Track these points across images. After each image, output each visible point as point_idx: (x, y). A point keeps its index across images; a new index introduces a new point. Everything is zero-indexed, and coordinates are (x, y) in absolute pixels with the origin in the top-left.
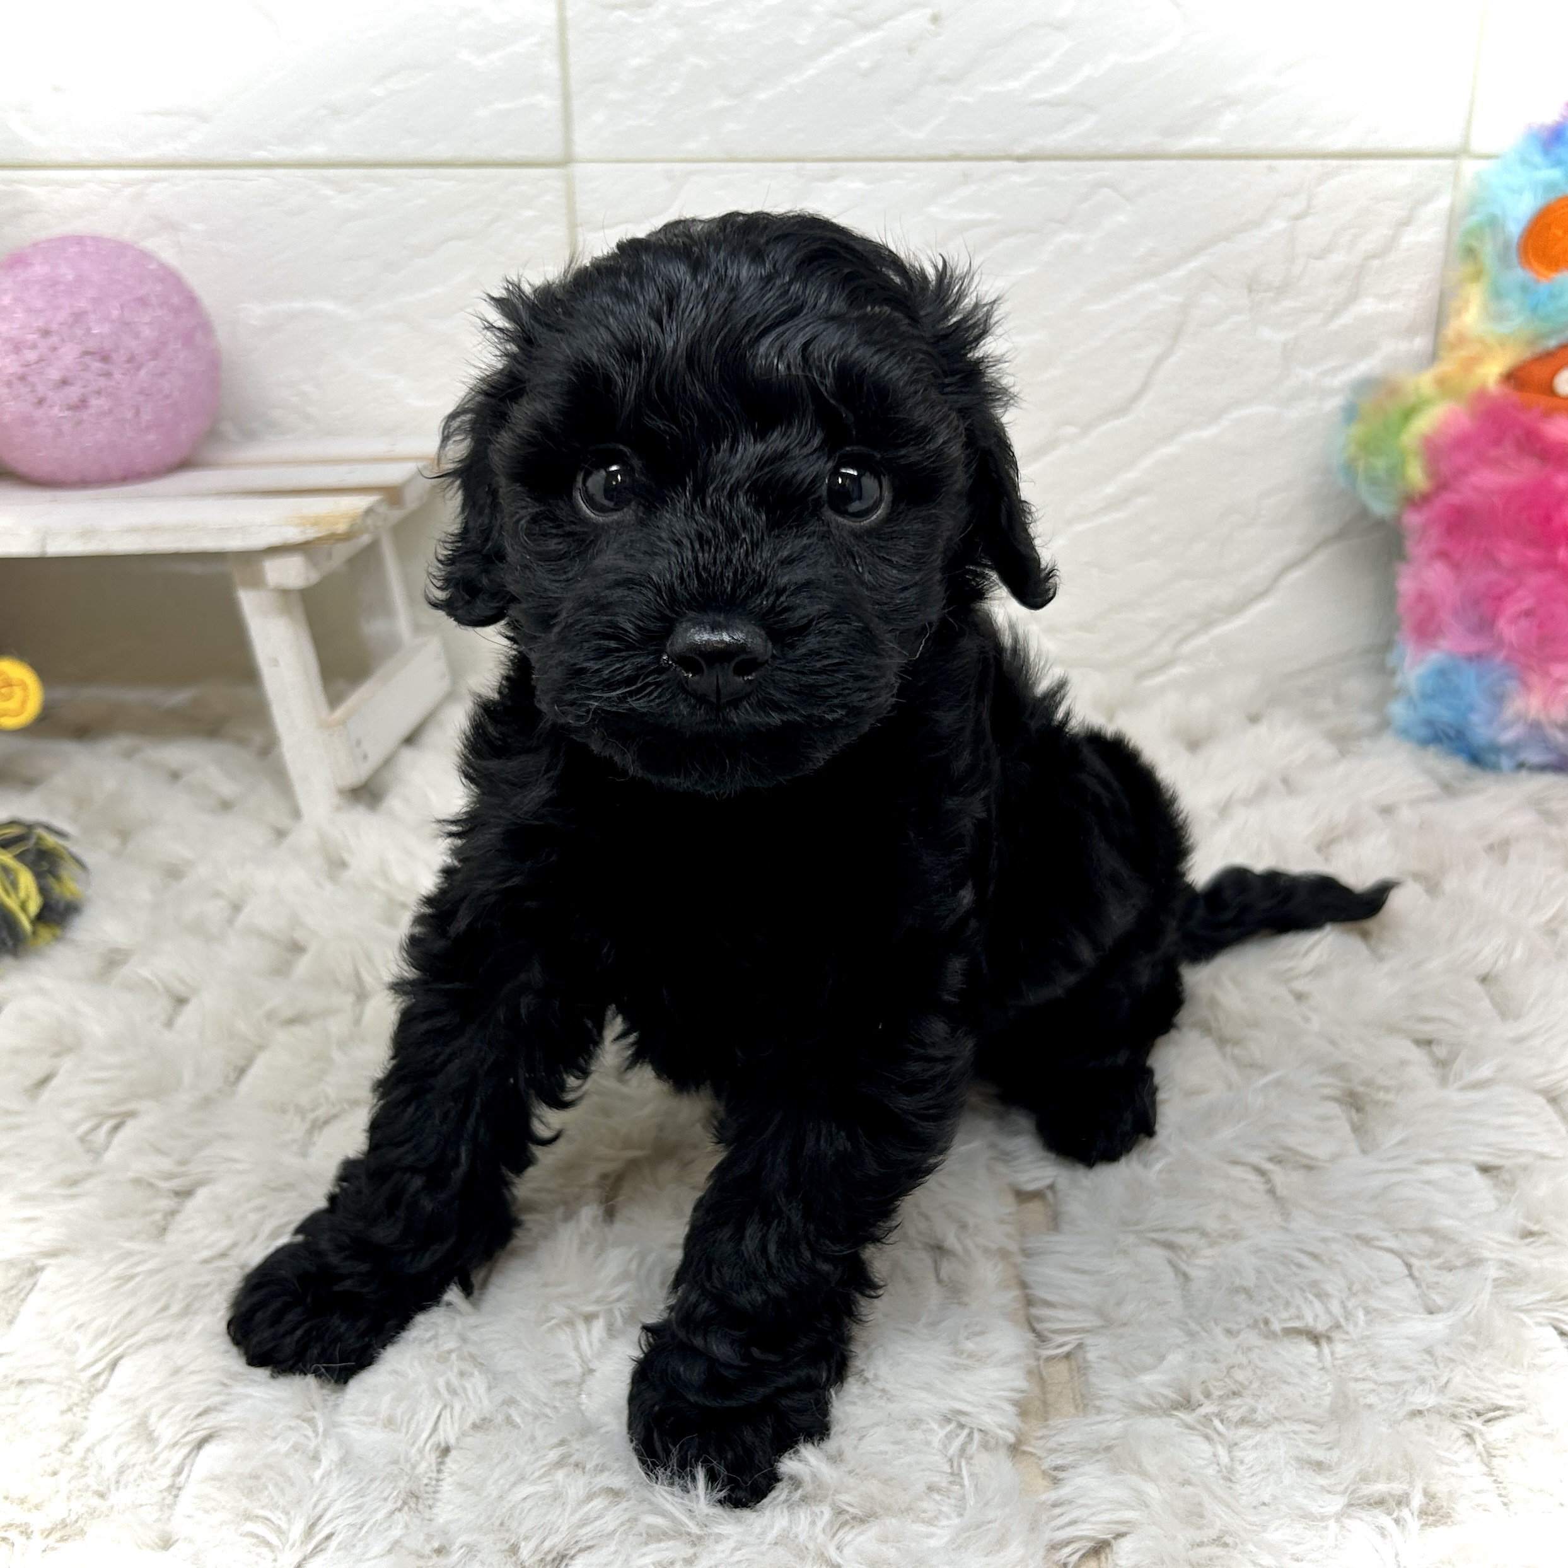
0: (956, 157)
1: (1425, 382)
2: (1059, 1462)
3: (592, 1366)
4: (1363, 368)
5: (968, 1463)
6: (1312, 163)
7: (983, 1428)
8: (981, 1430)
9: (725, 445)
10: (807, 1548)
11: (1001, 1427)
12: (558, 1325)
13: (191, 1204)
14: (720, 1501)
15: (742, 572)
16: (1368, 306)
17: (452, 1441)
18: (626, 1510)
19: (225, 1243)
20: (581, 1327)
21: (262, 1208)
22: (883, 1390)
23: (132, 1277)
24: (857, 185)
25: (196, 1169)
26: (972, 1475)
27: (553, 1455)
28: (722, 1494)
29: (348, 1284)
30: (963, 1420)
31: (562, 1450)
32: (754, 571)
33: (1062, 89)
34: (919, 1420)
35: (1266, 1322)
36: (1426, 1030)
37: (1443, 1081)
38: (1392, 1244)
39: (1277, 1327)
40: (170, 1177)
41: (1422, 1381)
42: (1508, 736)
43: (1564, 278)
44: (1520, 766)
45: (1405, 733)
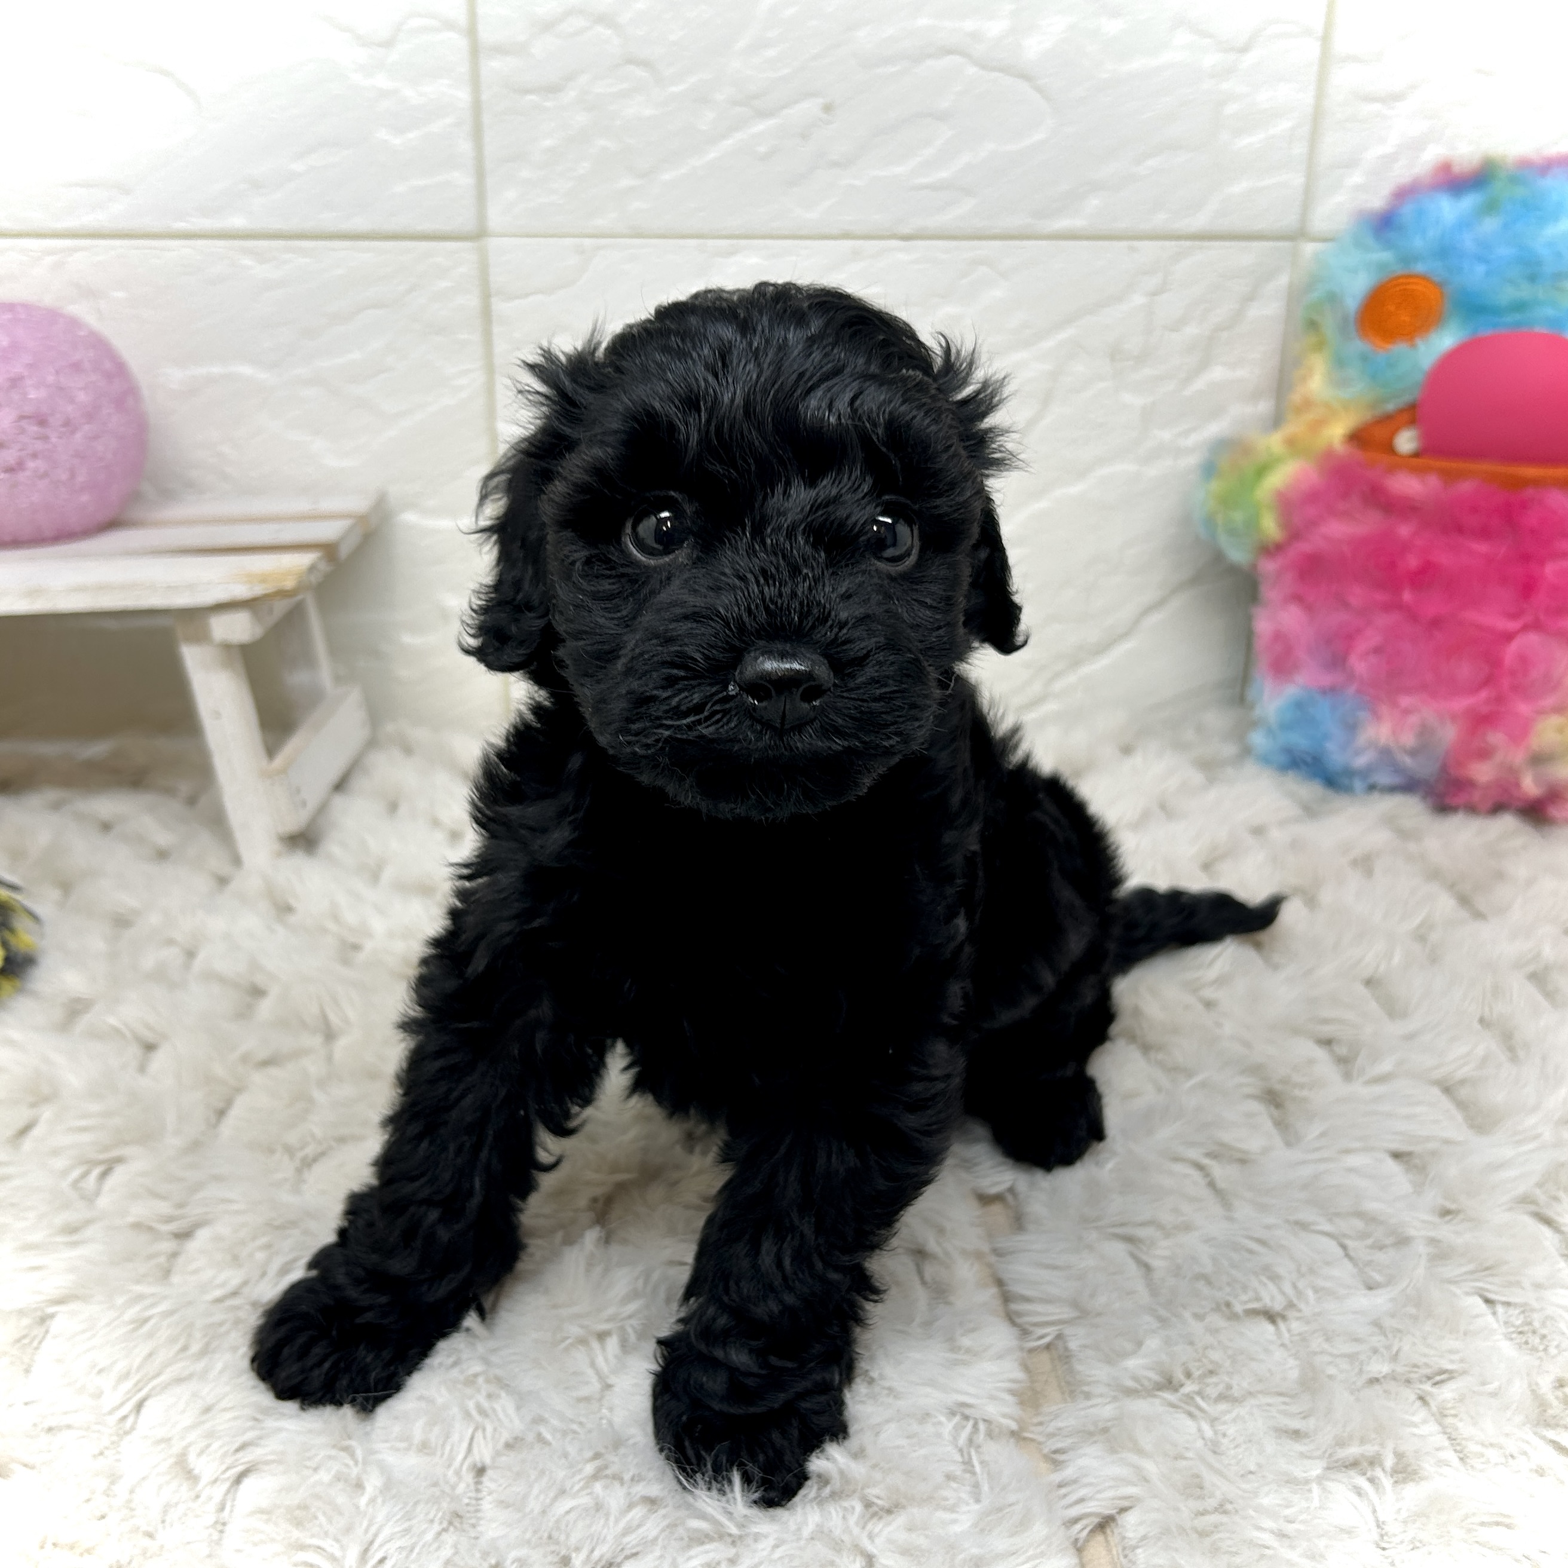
0: (846, 236)
1: (1275, 442)
2: (1059, 1445)
3: (610, 1382)
4: (1215, 429)
5: (977, 1452)
6: (1167, 243)
7: (987, 1418)
8: (985, 1421)
9: (779, 489)
10: (842, 1541)
11: (1003, 1416)
12: (572, 1345)
13: (193, 1246)
14: (755, 1502)
15: (808, 603)
16: (1217, 373)
17: (488, 1461)
18: (664, 1516)
19: (235, 1282)
20: (595, 1344)
21: (268, 1246)
22: (890, 1389)
23: (145, 1321)
25: (194, 1211)
26: (982, 1463)
27: (589, 1469)
28: (757, 1495)
29: (368, 1317)
30: (967, 1411)
31: (598, 1463)
32: (819, 604)
33: (944, 174)
34: (928, 1414)
35: (1228, 1305)
36: (1327, 1030)
37: (1348, 1077)
38: (1327, 1227)
39: (1239, 1308)
40: (169, 1219)
41: (1375, 1351)
42: (1361, 762)
43: (1400, 348)
44: (1372, 788)
45: (1265, 760)
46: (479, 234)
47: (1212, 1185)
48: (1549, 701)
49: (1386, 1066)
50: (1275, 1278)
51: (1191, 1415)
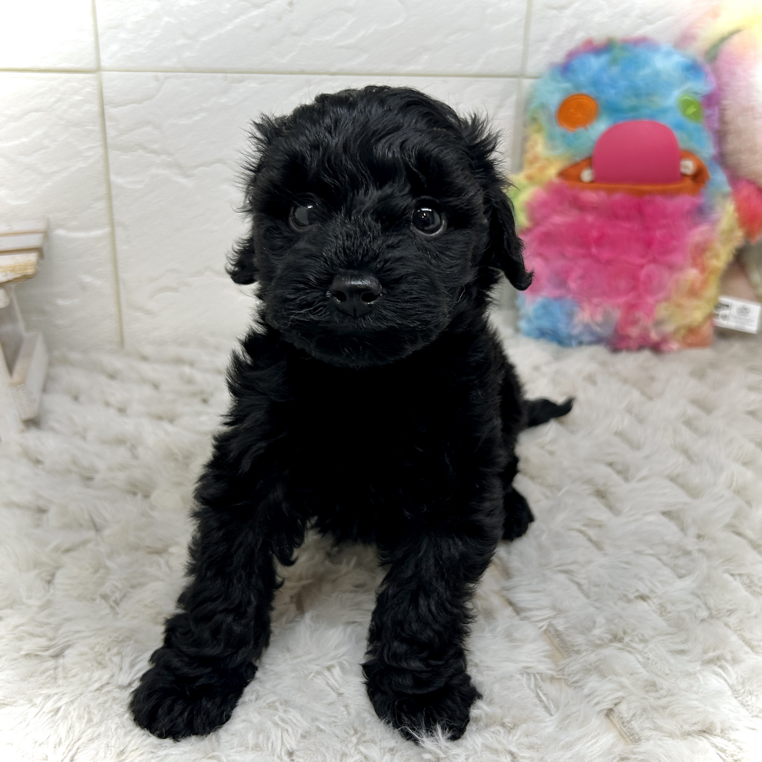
0: (302, 73)
2: (575, 679)
5: (541, 690)
6: (461, 79)
7: (540, 672)
8: (538, 673)
10: (499, 749)
11: (549, 669)
12: (314, 676)
15: (367, 250)
20: (327, 673)
22: (487, 667)
23: (58, 710)
24: (253, 85)
26: (545, 694)
28: (450, 735)
29: (202, 681)
30: (528, 671)
31: (358, 735)
32: (373, 250)
33: (351, 41)
34: (512, 676)
35: (625, 596)
36: (610, 459)
37: (626, 479)
38: (650, 552)
39: (632, 596)
40: (47, 648)
41: (699, 607)
42: (576, 331)
43: (581, 130)
44: (580, 343)
45: (528, 334)
46: (97, 69)
47: (590, 540)
48: (661, 295)
49: (644, 472)
50: (641, 579)
51: (630, 652)
